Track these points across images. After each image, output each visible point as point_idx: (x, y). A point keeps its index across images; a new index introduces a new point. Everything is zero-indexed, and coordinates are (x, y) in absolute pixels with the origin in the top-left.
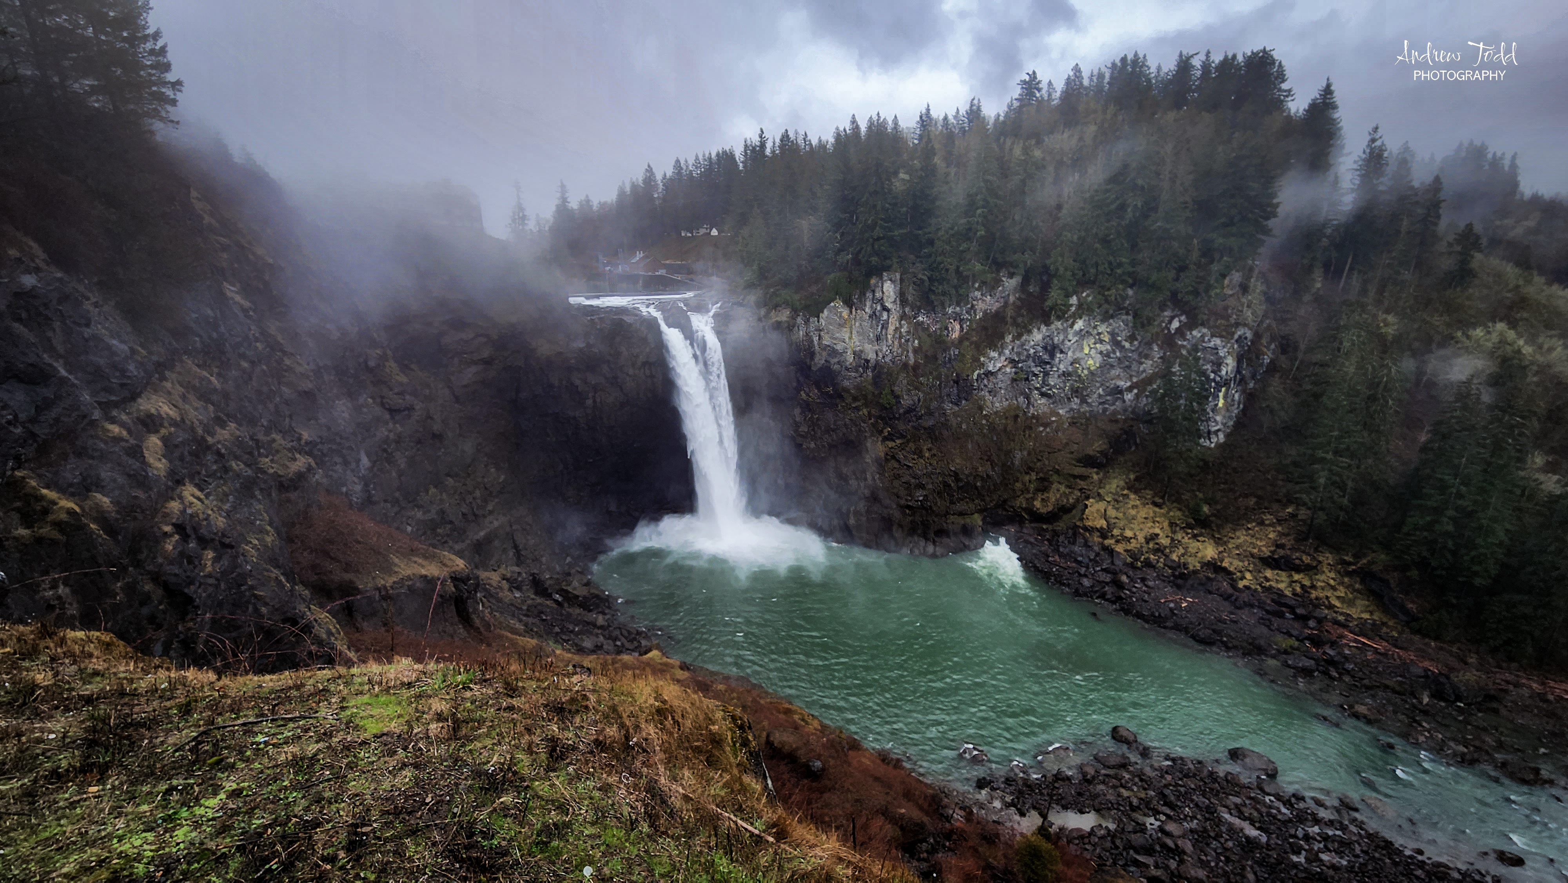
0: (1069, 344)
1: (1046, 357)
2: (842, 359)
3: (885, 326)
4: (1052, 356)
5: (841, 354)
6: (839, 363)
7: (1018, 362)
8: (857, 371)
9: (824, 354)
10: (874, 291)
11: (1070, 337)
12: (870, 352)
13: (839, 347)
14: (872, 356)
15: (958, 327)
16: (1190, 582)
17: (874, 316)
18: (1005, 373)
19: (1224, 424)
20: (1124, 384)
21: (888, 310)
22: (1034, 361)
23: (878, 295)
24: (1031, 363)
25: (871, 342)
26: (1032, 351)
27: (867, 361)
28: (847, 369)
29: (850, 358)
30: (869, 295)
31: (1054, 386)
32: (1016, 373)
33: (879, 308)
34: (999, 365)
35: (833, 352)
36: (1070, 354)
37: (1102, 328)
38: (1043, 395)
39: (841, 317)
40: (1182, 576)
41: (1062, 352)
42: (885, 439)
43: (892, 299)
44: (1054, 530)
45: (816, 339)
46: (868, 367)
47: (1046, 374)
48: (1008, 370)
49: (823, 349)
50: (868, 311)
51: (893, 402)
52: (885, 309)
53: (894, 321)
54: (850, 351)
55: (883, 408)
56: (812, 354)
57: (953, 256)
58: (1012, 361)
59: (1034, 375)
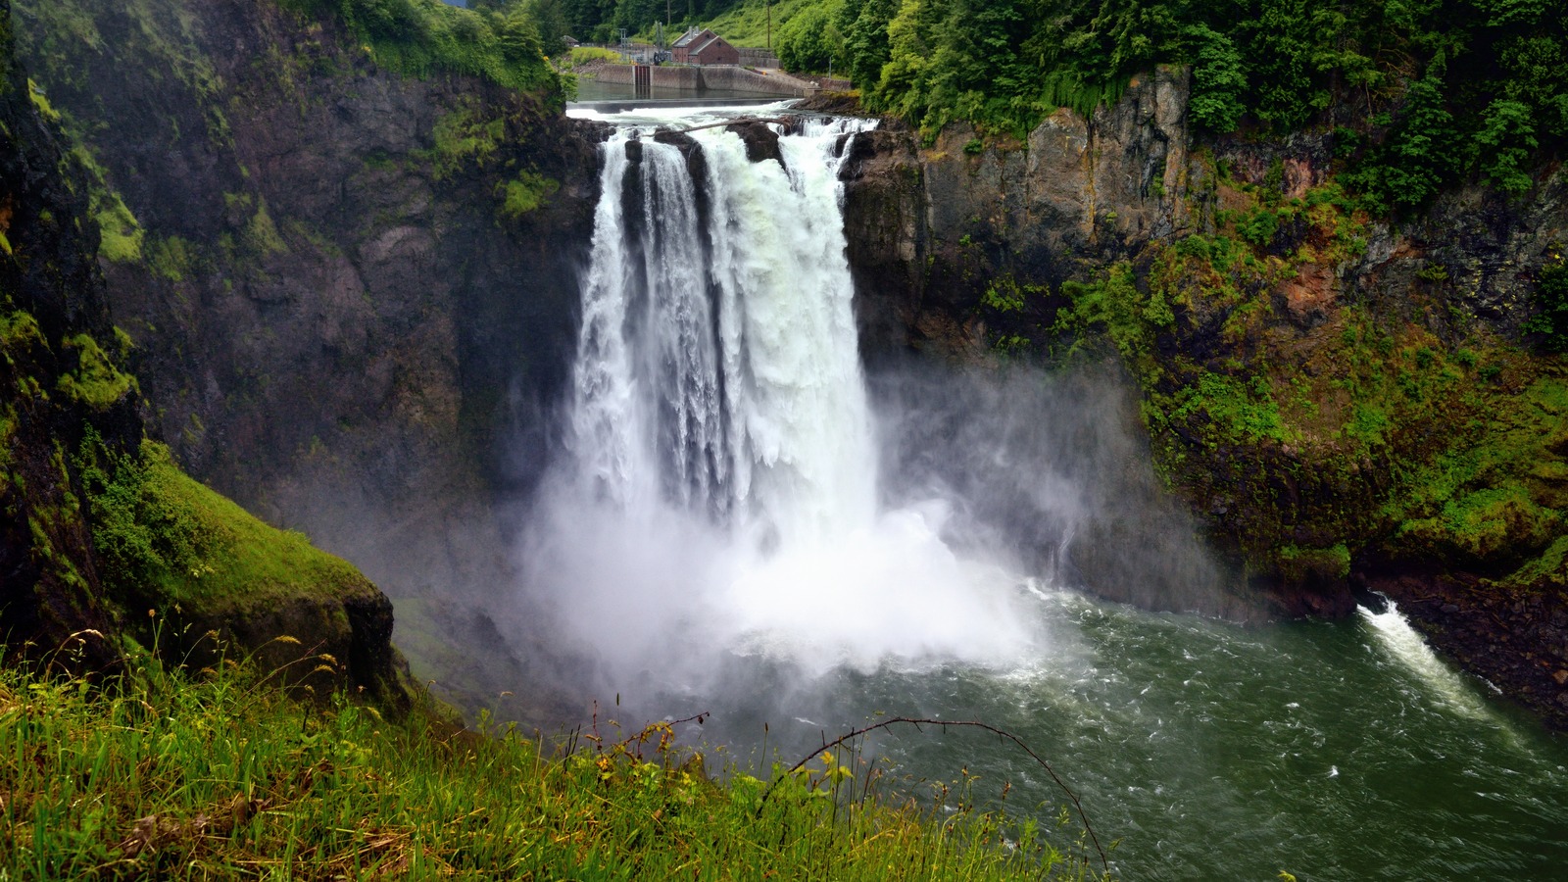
0: (1540, 213)
1: (1491, 239)
2: (1070, 230)
3: (1158, 170)
4: (1504, 237)
5: (1069, 222)
6: (1065, 239)
7: (1432, 246)
8: (1100, 256)
9: (1035, 219)
10: (1136, 103)
11: (1542, 198)
12: (1126, 217)
13: (1066, 205)
14: (1129, 227)
15: (1305, 174)
17: (1135, 150)
18: (1403, 268)
21: (1165, 139)
22: (1463, 244)
23: (1145, 110)
24: (1456, 247)
25: (1129, 200)
26: (1460, 225)
27: (1122, 236)
28: (1080, 251)
29: (1087, 227)
30: (1128, 109)
31: (1507, 297)
32: (1426, 268)
33: (1146, 133)
34: (1391, 251)
35: (1053, 218)
36: (1541, 232)
38: (1483, 313)
39: (1071, 150)
41: (1523, 228)
43: (1173, 118)
44: (1502, 591)
45: (1019, 190)
46: (1122, 248)
47: (1489, 271)
48: (1409, 260)
49: (1038, 208)
50: (1124, 137)
51: (1170, 317)
52: (1159, 136)
53: (1175, 155)
54: (1088, 216)
55: (1151, 326)
56: (1012, 221)
57: (1299, 37)
58: (1417, 243)
59: (1465, 272)
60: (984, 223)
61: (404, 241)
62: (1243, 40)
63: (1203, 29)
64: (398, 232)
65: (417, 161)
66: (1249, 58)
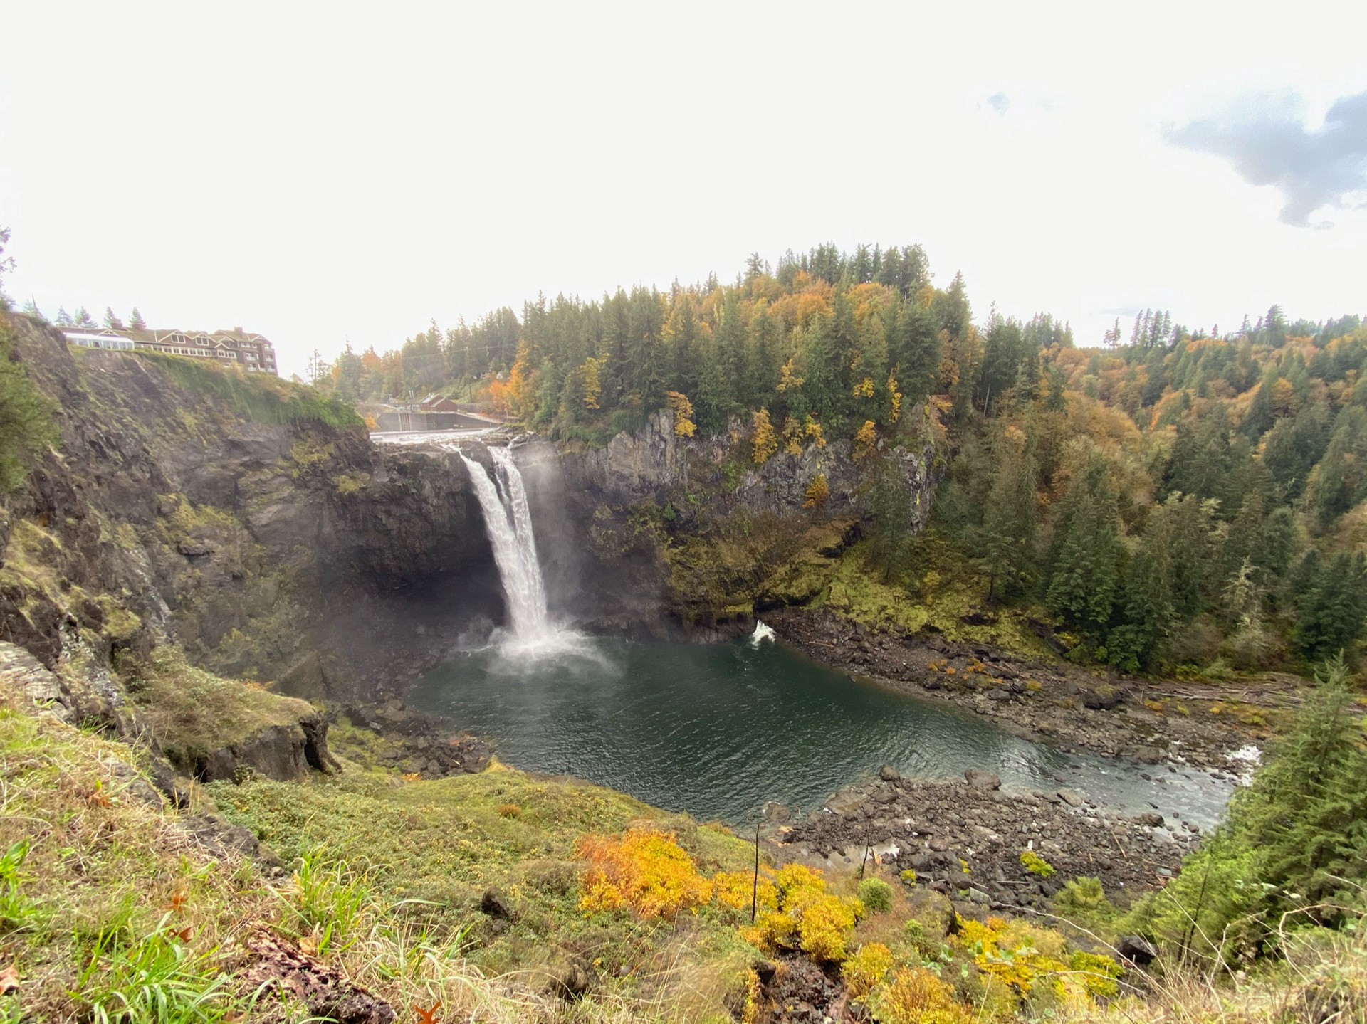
0: (806, 461)
1: (789, 473)
2: (629, 482)
3: (663, 454)
4: (794, 472)
5: (628, 478)
6: (627, 485)
7: (769, 478)
8: (642, 492)
9: (614, 478)
10: (652, 425)
11: (806, 456)
12: (652, 475)
13: (626, 472)
14: (654, 478)
15: (720, 452)
16: (914, 642)
17: (654, 446)
18: (759, 488)
19: (921, 517)
20: (848, 491)
21: (665, 441)
22: (780, 476)
23: (657, 428)
24: (778, 478)
25: (653, 467)
26: (778, 469)
27: (651, 483)
28: (633, 490)
29: (636, 481)
30: (648, 428)
31: (797, 496)
32: (767, 486)
33: (657, 439)
34: (754, 481)
35: (622, 477)
36: (807, 470)
37: (829, 449)
38: (789, 503)
39: (626, 447)
40: (908, 638)
41: (801, 468)
42: (670, 546)
43: (668, 431)
44: (808, 611)
45: (606, 466)
46: (651, 488)
47: (790, 486)
48: (761, 484)
49: (612, 474)
50: (649, 441)
51: (674, 515)
52: (662, 439)
53: (670, 448)
54: (635, 475)
55: (666, 520)
56: (604, 479)
57: (713, 395)
58: (764, 477)
59: (782, 487)
60: (592, 482)
61: (278, 511)
62: (692, 399)
63: (677, 394)
64: (274, 508)
65: (282, 468)
66: (695, 406)
